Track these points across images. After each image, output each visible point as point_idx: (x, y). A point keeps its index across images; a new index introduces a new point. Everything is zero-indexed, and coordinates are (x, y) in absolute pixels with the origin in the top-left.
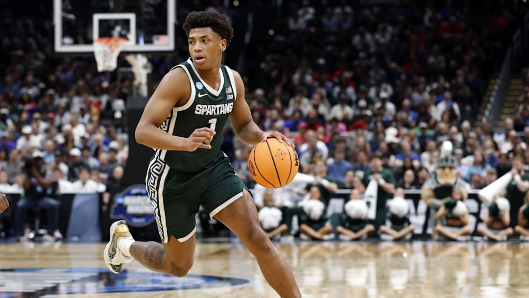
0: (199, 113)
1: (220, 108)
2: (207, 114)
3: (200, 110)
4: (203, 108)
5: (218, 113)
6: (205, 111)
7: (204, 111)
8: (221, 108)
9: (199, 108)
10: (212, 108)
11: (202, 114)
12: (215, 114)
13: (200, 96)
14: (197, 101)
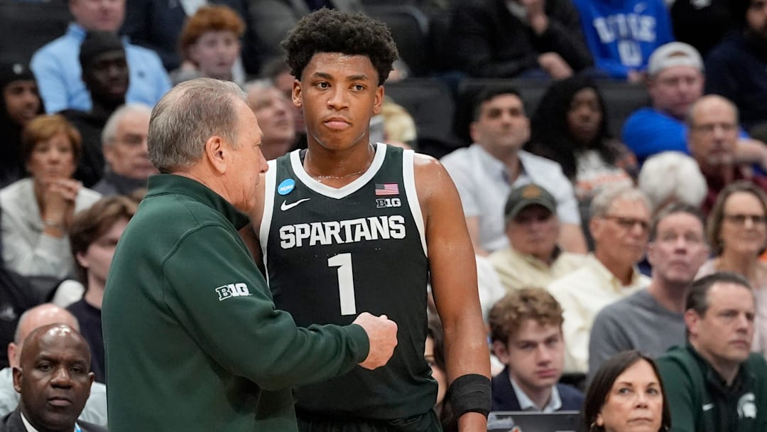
0: (291, 245)
1: (353, 227)
2: (313, 243)
3: (291, 236)
4: (298, 232)
5: (349, 239)
6: (306, 236)
7: (300, 236)
8: (358, 228)
9: (287, 232)
10: (328, 229)
11: (299, 244)
12: (339, 240)
13: (284, 207)
14: (279, 219)
